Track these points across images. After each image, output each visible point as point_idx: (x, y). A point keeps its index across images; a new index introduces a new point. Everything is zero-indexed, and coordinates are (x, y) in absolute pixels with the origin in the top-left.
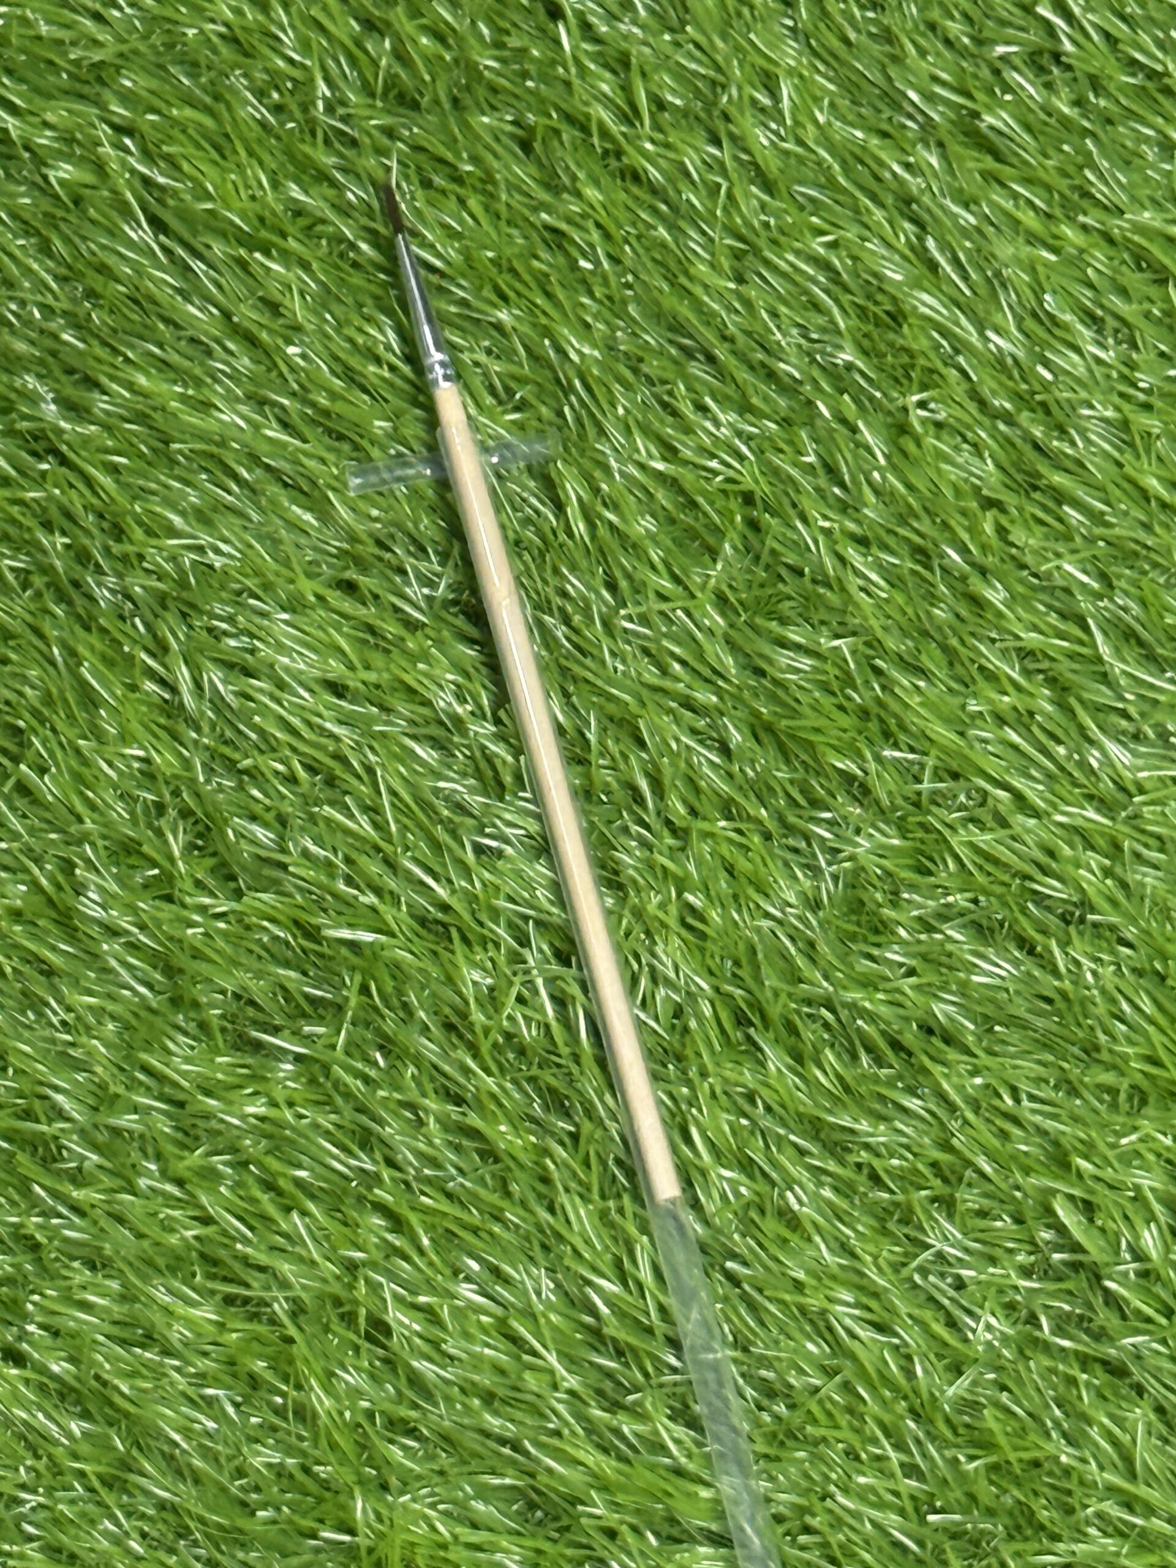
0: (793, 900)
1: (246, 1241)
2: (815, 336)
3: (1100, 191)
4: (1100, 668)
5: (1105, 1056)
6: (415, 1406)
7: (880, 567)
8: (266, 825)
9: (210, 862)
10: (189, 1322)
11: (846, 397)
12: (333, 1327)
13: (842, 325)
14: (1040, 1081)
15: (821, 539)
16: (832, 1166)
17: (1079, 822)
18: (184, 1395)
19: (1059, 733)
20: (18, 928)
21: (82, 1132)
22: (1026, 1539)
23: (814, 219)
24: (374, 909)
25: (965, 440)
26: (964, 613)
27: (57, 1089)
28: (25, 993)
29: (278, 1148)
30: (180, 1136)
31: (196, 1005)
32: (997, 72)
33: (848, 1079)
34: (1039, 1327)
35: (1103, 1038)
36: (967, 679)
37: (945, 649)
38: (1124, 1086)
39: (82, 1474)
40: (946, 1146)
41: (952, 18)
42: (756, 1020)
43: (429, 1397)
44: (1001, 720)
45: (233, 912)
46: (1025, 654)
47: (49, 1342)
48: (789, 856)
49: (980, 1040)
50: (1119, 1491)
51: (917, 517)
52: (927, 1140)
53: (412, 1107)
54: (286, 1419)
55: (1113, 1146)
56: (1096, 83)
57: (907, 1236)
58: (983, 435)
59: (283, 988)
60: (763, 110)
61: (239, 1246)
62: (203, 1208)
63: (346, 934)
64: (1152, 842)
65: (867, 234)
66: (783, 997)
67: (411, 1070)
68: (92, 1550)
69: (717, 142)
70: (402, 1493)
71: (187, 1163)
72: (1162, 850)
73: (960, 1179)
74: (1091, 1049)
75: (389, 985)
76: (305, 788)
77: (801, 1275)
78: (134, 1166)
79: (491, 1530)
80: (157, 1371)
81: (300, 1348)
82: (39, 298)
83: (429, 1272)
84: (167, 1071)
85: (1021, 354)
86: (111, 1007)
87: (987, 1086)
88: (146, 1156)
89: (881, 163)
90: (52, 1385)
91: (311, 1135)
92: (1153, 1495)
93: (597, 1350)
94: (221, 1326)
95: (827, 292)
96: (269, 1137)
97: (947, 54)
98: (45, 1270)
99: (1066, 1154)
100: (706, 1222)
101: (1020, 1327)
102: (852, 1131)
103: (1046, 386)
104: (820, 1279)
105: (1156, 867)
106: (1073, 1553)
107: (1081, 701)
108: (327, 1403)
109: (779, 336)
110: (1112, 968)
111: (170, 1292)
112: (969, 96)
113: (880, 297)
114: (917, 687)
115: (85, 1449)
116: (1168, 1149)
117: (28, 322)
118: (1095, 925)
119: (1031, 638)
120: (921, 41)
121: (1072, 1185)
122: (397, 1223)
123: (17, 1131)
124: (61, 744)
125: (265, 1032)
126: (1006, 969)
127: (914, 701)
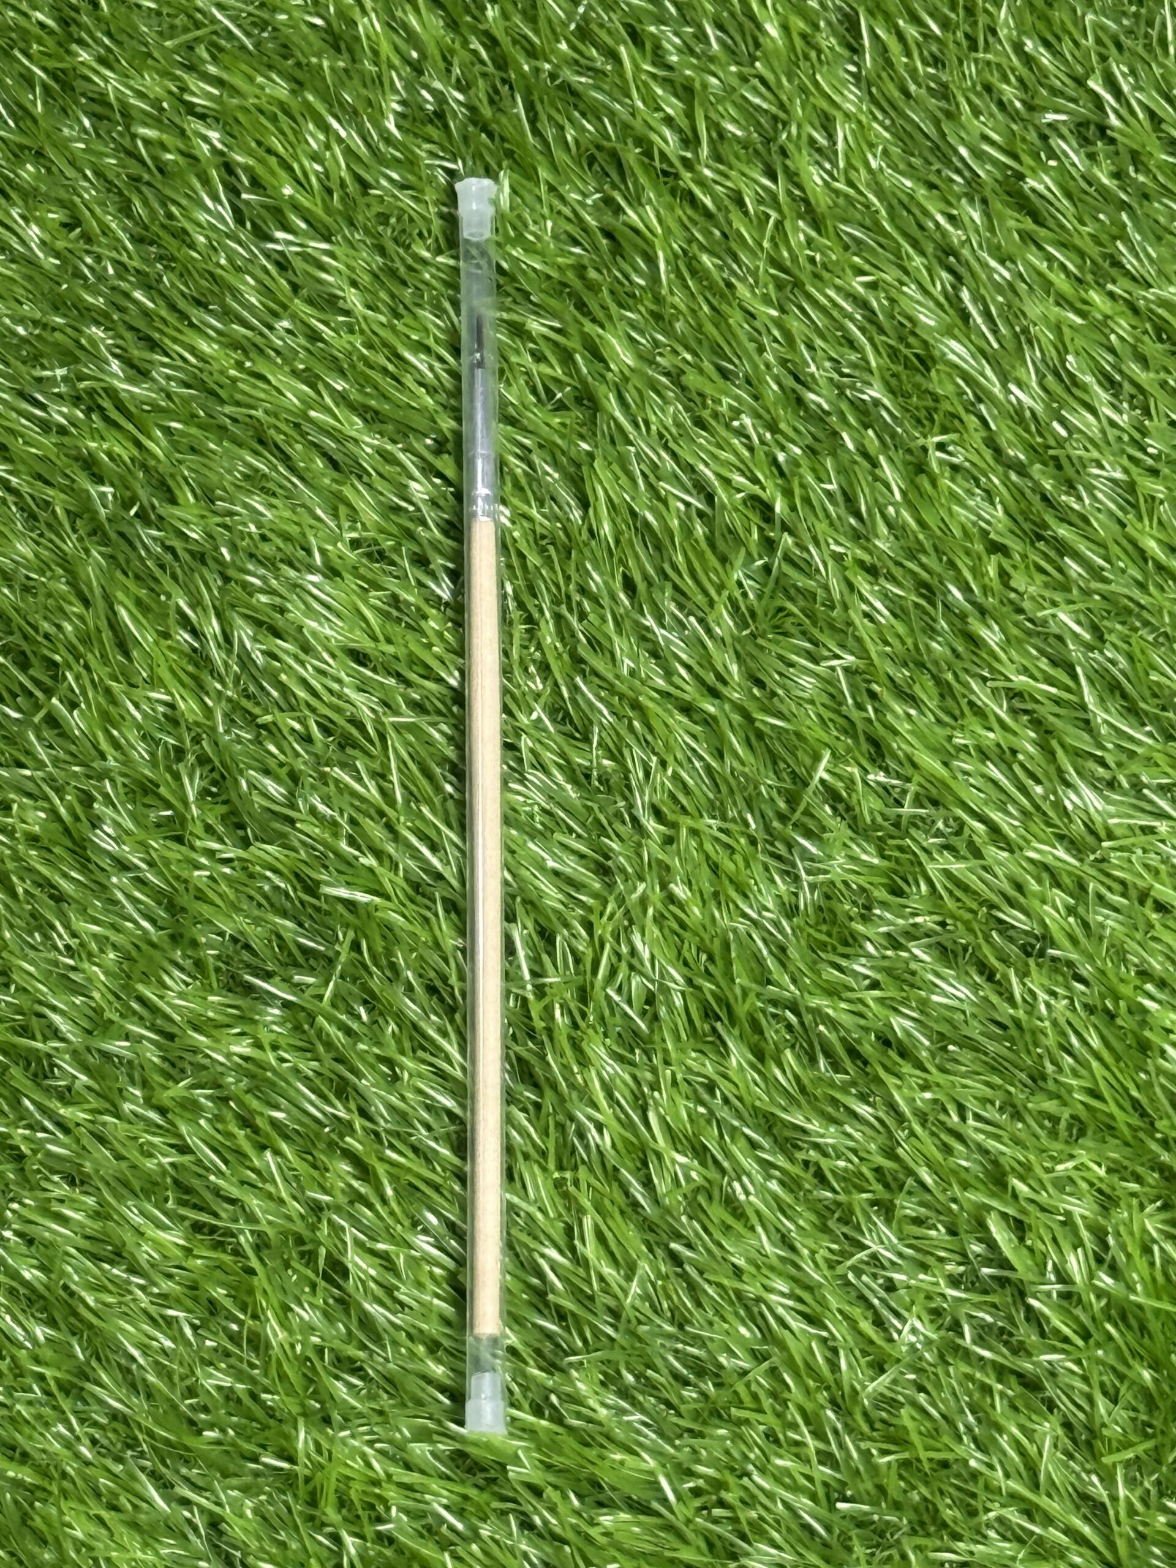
0: (770, 905)
1: (220, 1173)
2: (846, 371)
3: (1130, 262)
4: (1082, 715)
5: (1051, 1086)
6: (363, 1347)
7: (885, 596)
8: (278, 779)
9: (222, 809)
10: (157, 1244)
11: (870, 432)
12: (294, 1264)
13: (873, 364)
14: (985, 1101)
15: (831, 563)
16: (781, 1161)
17: (1050, 860)
18: (145, 1312)
19: (1039, 773)
20: (33, 853)
21: (75, 1053)
22: (928, 1535)
23: (856, 259)
24: (371, 870)
25: (978, 486)
26: (960, 649)
27: (54, 1009)
28: (34, 915)
29: (258, 1088)
30: (166, 1066)
31: (194, 944)
32: (1044, 138)
33: (805, 1081)
34: (962, 1335)
35: (1050, 1068)
36: (957, 713)
37: (938, 681)
38: (1065, 1116)
39: (41, 1378)
40: (890, 1153)
41: (1007, 82)
42: (723, 1015)
43: (378, 1339)
44: (984, 755)
45: (240, 859)
46: (1014, 694)
47: (23, 1249)
48: (772, 863)
49: (933, 1055)
50: (1023, 1499)
51: (924, 552)
52: (873, 1147)
53: (390, 1062)
54: (240, 1346)
55: (1048, 1171)
56: (1136, 158)
57: (845, 1236)
58: (996, 481)
59: (279, 937)
60: (819, 150)
61: (212, 1178)
62: (180, 1136)
63: (343, 892)
64: (1116, 886)
65: (905, 278)
66: (752, 997)
67: (392, 1027)
68: (44, 1451)
69: (773, 177)
70: (342, 1429)
71: (170, 1093)
72: (1124, 895)
73: (901, 1187)
74: (1038, 1078)
75: (379, 946)
76: (319, 747)
77: (741, 1262)
78: (120, 1090)
79: (422, 1472)
80: (123, 1288)
81: (260, 1281)
82: (114, 255)
83: (390, 1221)
84: (160, 1004)
85: (1039, 408)
86: (114, 937)
87: (935, 1101)
88: (133, 1083)
89: (926, 213)
90: (22, 1291)
91: (291, 1080)
92: (1053, 1506)
93: (540, 1312)
94: (188, 1251)
95: (862, 330)
96: (252, 1076)
97: (1000, 116)
98: (28, 1181)
99: (1004, 1174)
100: (656, 1202)
101: (943, 1332)
102: (804, 1131)
103: (1061, 443)
104: (758, 1267)
105: (1116, 910)
106: (972, 1553)
107: (1063, 745)
108: (282, 1335)
109: (813, 368)
110: (1065, 1002)
111: (142, 1213)
112: (1015, 157)
113: (912, 340)
114: (909, 716)
115: (47, 1354)
116: (1101, 1179)
117: (101, 278)
118: (1054, 959)
119: (1020, 680)
120: (977, 101)
121: (1006, 1204)
122: (364, 1171)
123: (14, 1046)
124: (92, 681)
125: (257, 976)
126: (963, 992)
127: (904, 727)
